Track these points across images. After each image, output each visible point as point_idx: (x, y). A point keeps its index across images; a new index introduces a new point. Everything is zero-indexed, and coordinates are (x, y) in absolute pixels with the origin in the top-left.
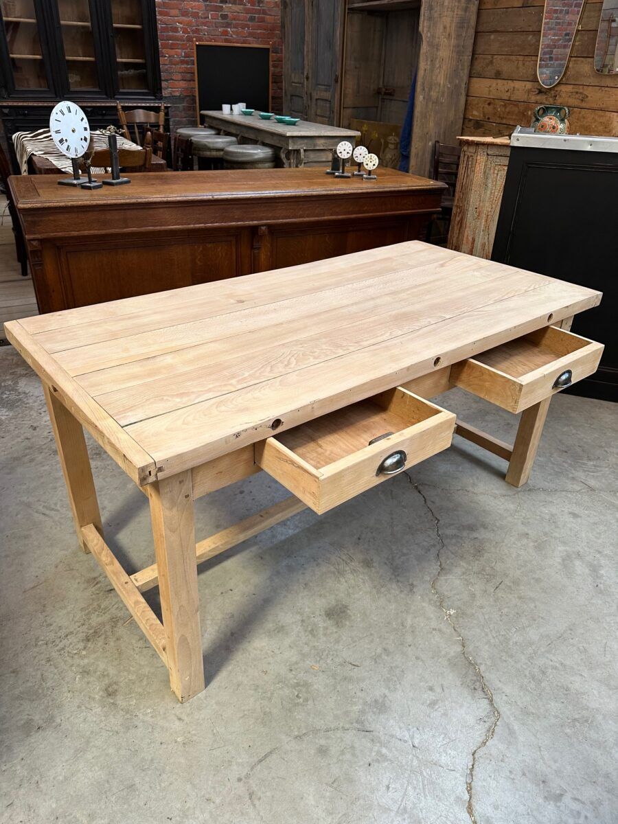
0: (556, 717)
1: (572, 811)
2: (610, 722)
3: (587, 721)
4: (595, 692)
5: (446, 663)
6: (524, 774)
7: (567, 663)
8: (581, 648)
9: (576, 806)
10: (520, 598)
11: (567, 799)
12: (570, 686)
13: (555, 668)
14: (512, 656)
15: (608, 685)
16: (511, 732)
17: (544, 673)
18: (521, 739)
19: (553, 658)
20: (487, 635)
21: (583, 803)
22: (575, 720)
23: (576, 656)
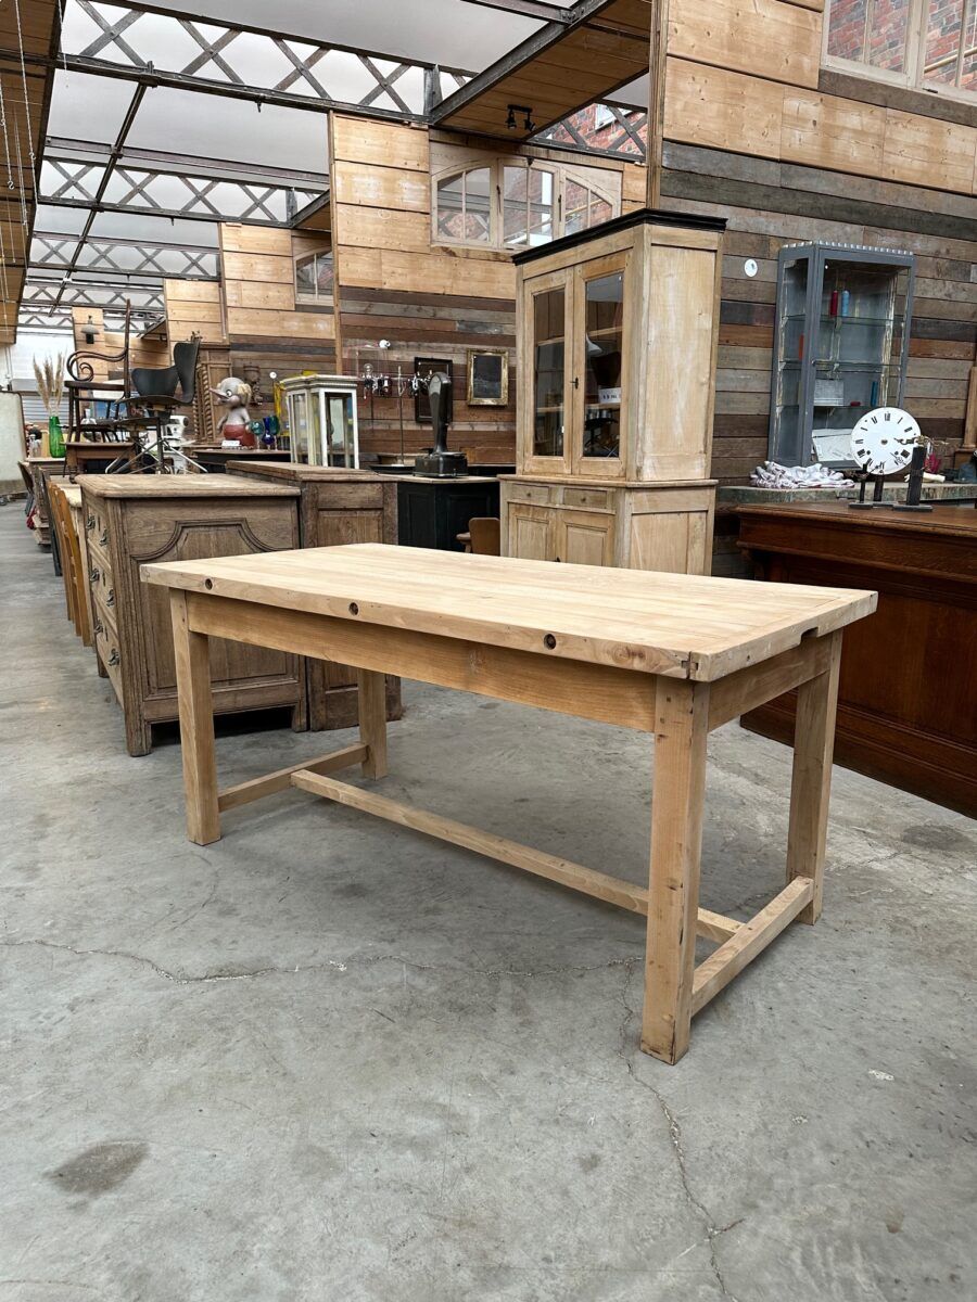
0: (158, 1027)
1: (54, 1013)
2: (128, 1073)
3: (140, 1051)
4: (174, 1072)
5: (264, 954)
6: (108, 989)
7: (229, 1056)
8: (249, 1077)
9: (56, 1018)
10: (358, 1035)
11: (67, 1013)
12: (194, 1049)
13: (225, 1041)
14: (256, 1006)
15: (179, 1087)
16: (157, 988)
17: (222, 1030)
18: (146, 994)
19: (240, 1044)
20: (297, 991)
21: (55, 1024)
22: (147, 1041)
23: (237, 1068)
